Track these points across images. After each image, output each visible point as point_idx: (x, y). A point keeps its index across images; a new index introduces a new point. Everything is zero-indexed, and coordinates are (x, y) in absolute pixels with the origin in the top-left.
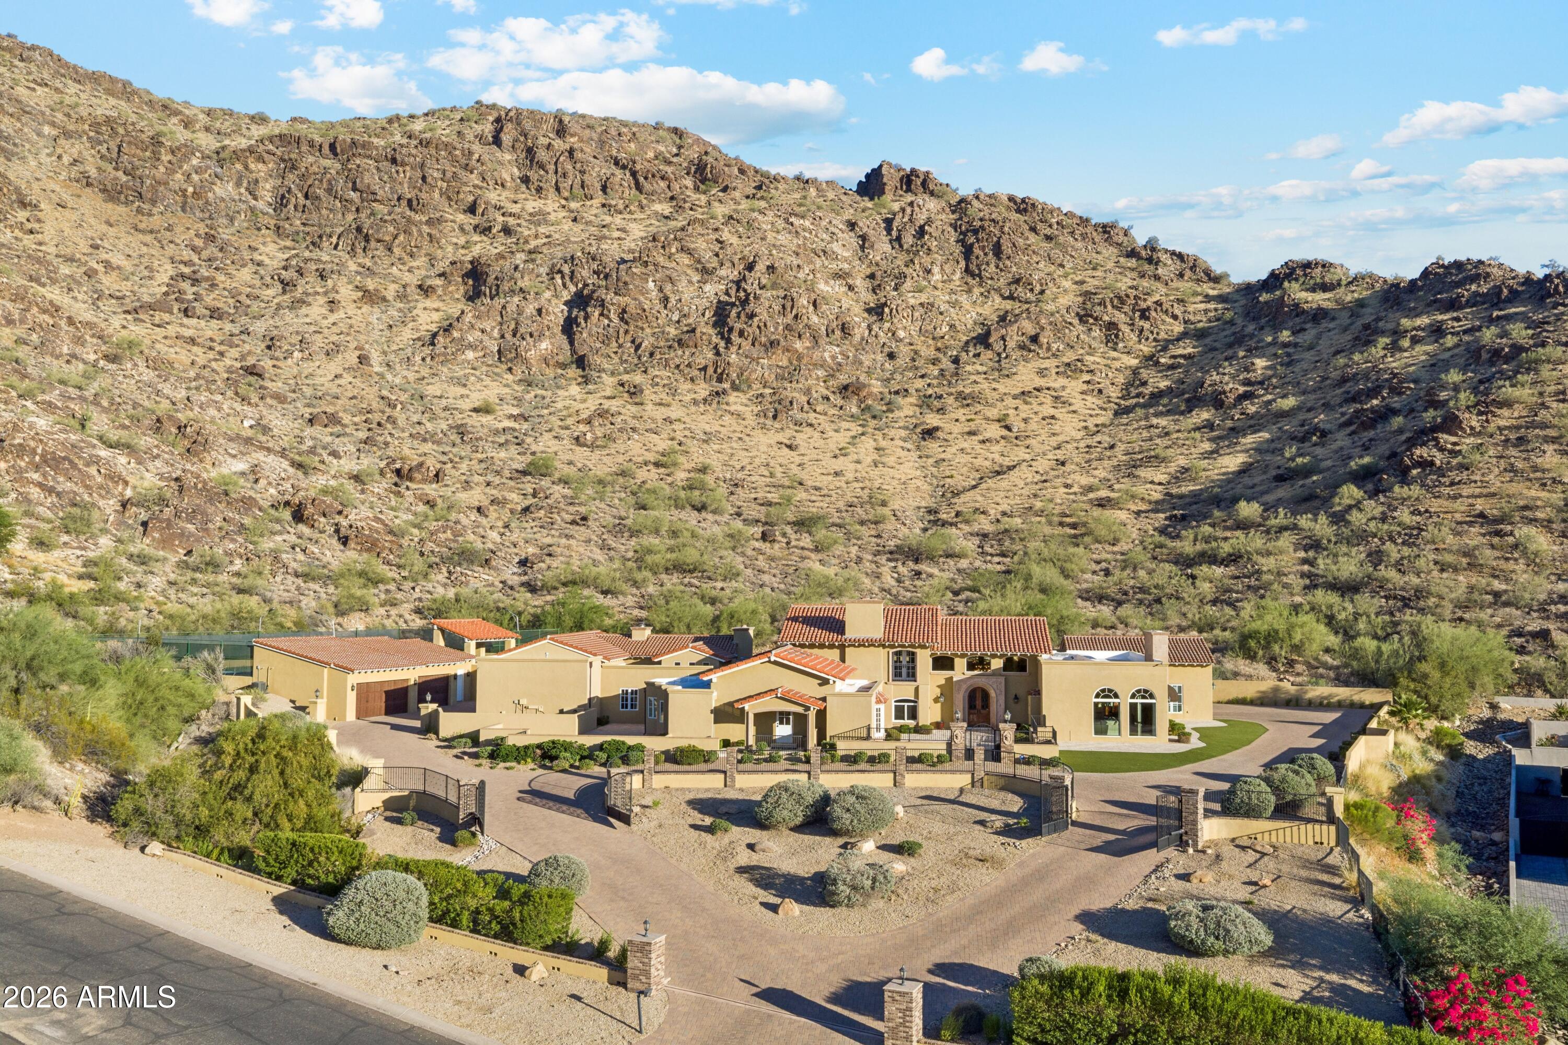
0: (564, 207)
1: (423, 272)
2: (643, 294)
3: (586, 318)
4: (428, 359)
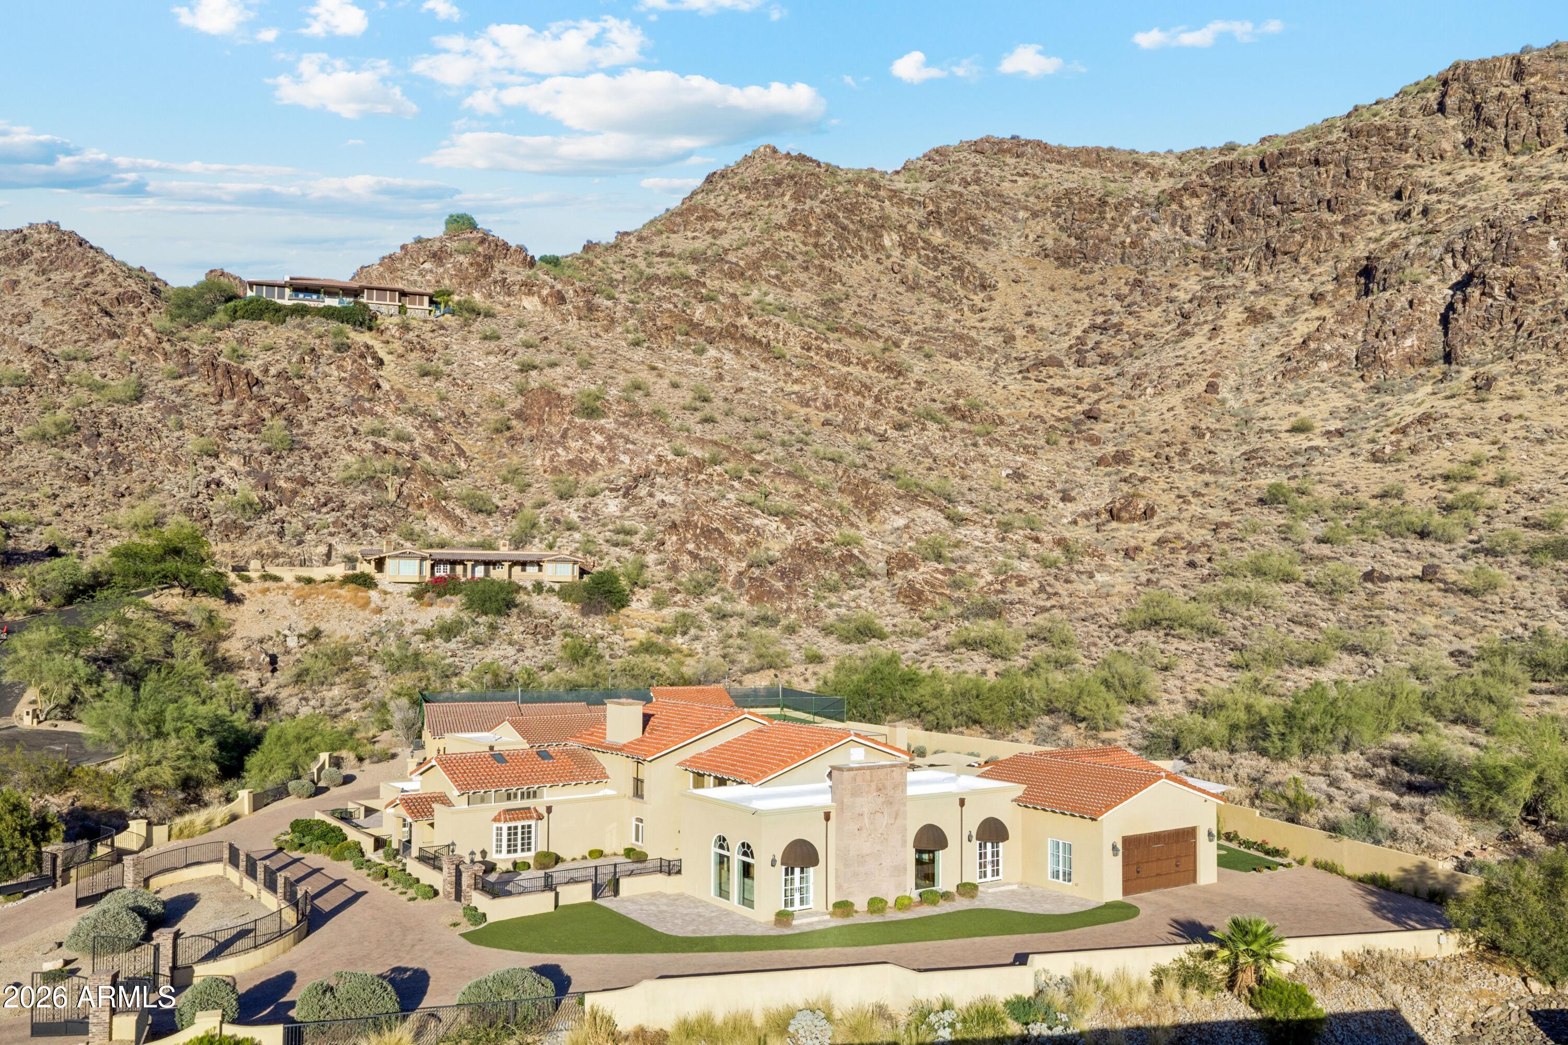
0: (1505, 165)
1: (1324, 279)
2: (1539, 258)
3: (1465, 301)
4: (1279, 378)
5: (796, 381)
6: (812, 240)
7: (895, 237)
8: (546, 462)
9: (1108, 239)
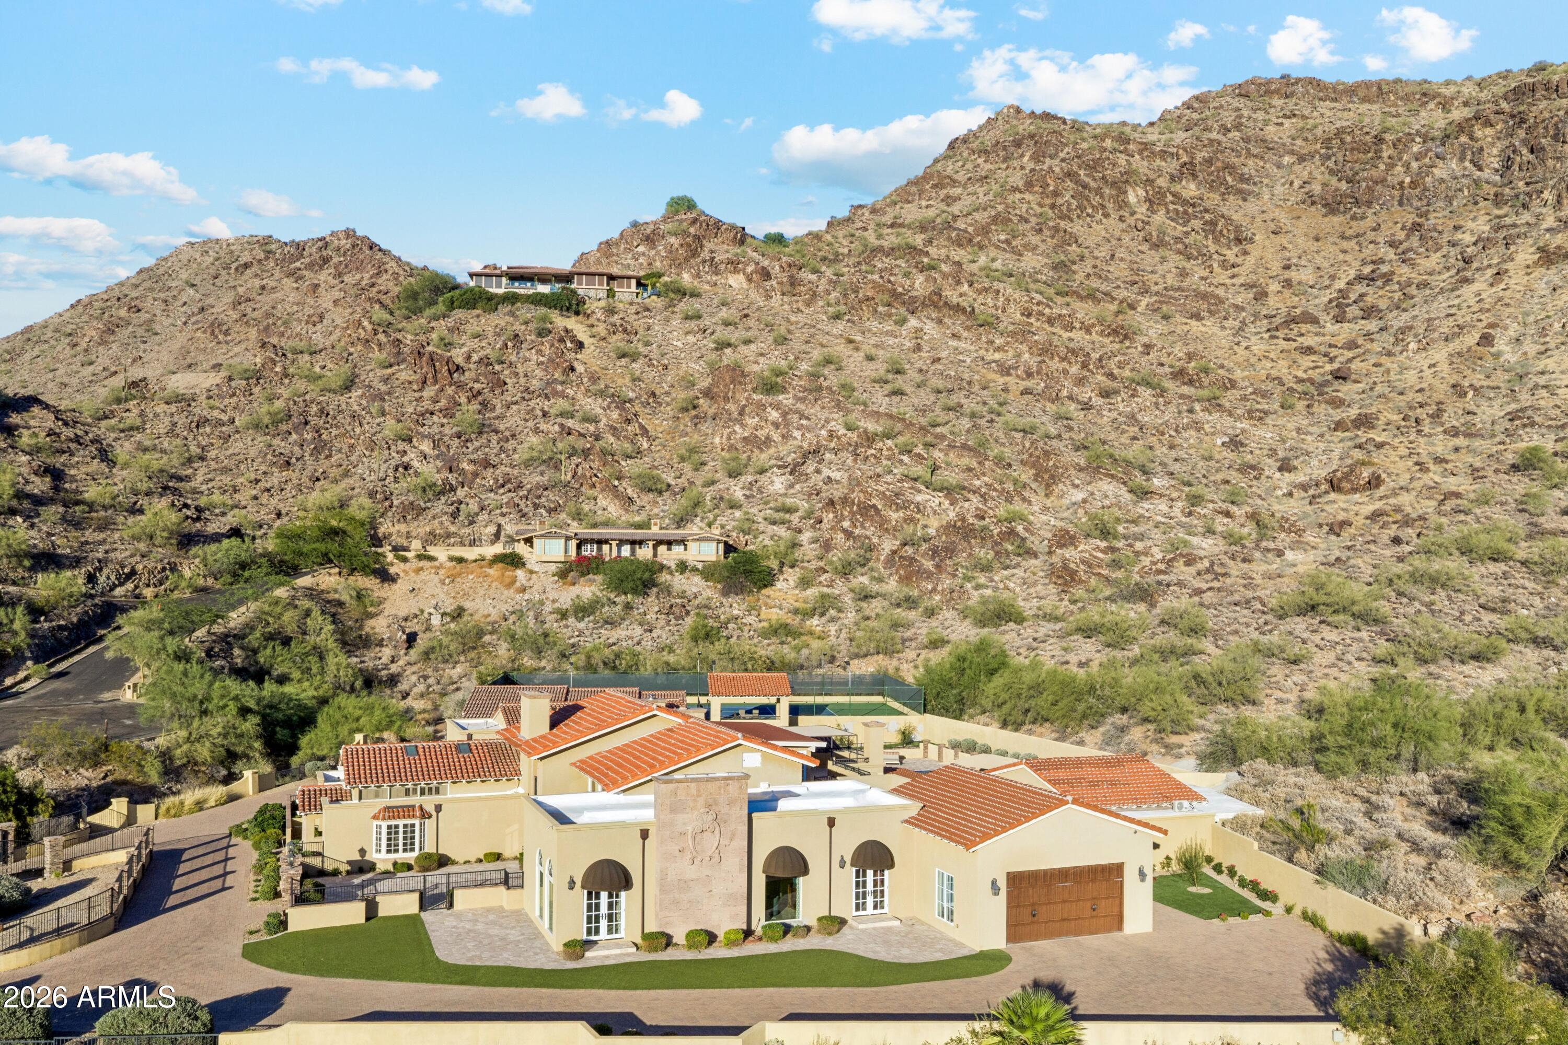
5: (998, 349)
6: (1048, 201)
7: (1141, 192)
8: (724, 440)
9: (1384, 180)
